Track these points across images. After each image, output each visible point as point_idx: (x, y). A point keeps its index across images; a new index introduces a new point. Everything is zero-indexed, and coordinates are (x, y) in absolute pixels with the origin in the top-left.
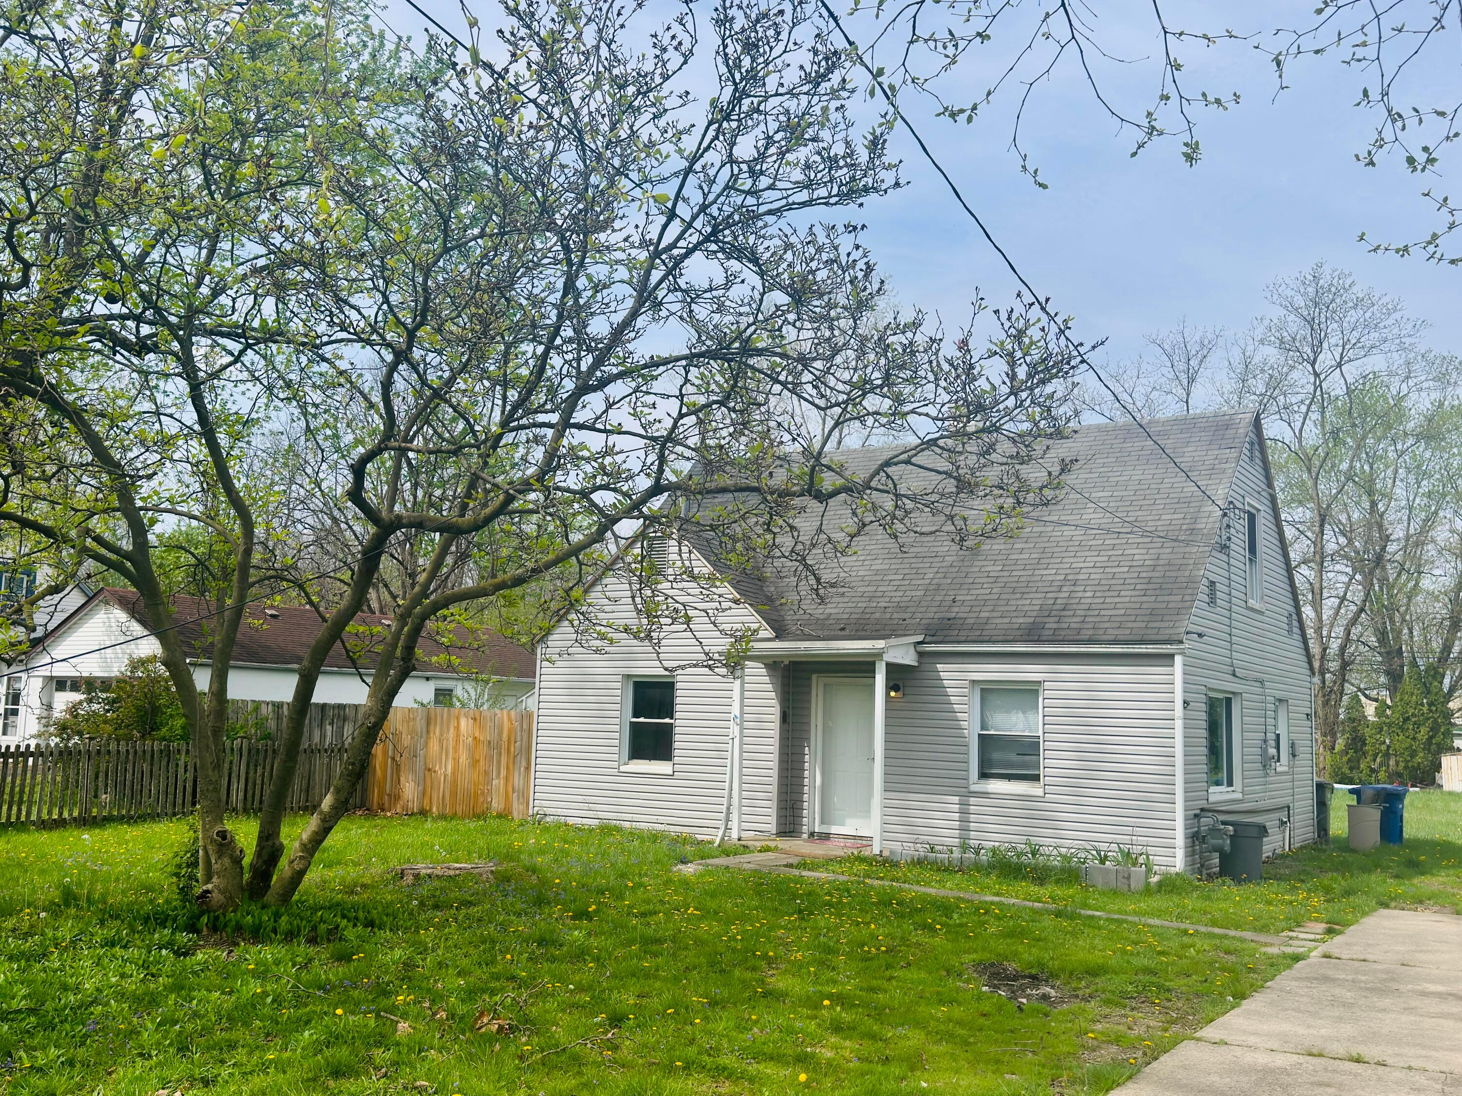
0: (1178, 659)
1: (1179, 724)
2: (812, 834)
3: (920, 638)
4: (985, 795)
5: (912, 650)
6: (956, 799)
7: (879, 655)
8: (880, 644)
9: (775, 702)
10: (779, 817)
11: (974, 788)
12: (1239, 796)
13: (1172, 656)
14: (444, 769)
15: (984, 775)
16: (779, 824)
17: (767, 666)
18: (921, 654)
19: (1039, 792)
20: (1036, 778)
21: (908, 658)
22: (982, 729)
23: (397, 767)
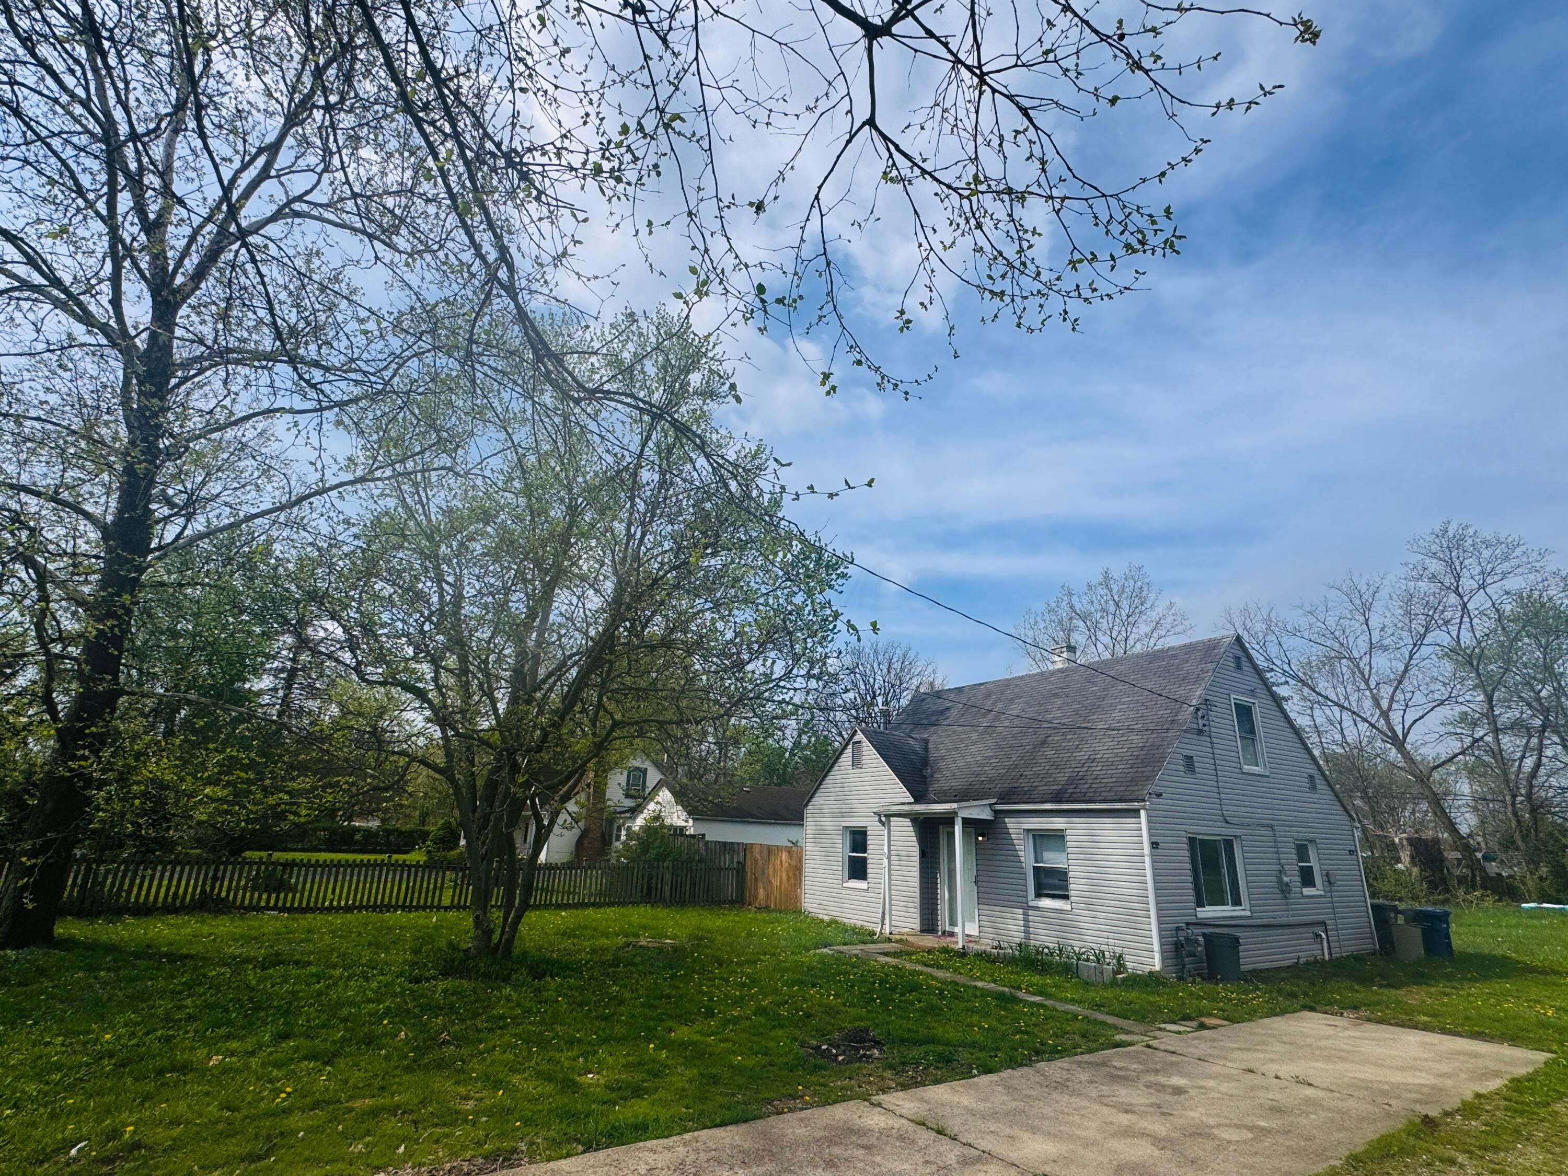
0: (1142, 812)
1: (1147, 859)
2: (944, 932)
3: (994, 801)
4: (1037, 908)
5: (988, 809)
6: (1021, 911)
7: (955, 813)
8: (955, 805)
9: (916, 844)
10: (922, 919)
11: (1031, 904)
12: (1248, 913)
13: (1138, 811)
14: (776, 882)
15: (1039, 895)
16: (922, 924)
17: (912, 820)
18: (996, 812)
19: (1068, 907)
20: (1066, 897)
21: (985, 814)
22: (1036, 862)
23: (756, 880)
